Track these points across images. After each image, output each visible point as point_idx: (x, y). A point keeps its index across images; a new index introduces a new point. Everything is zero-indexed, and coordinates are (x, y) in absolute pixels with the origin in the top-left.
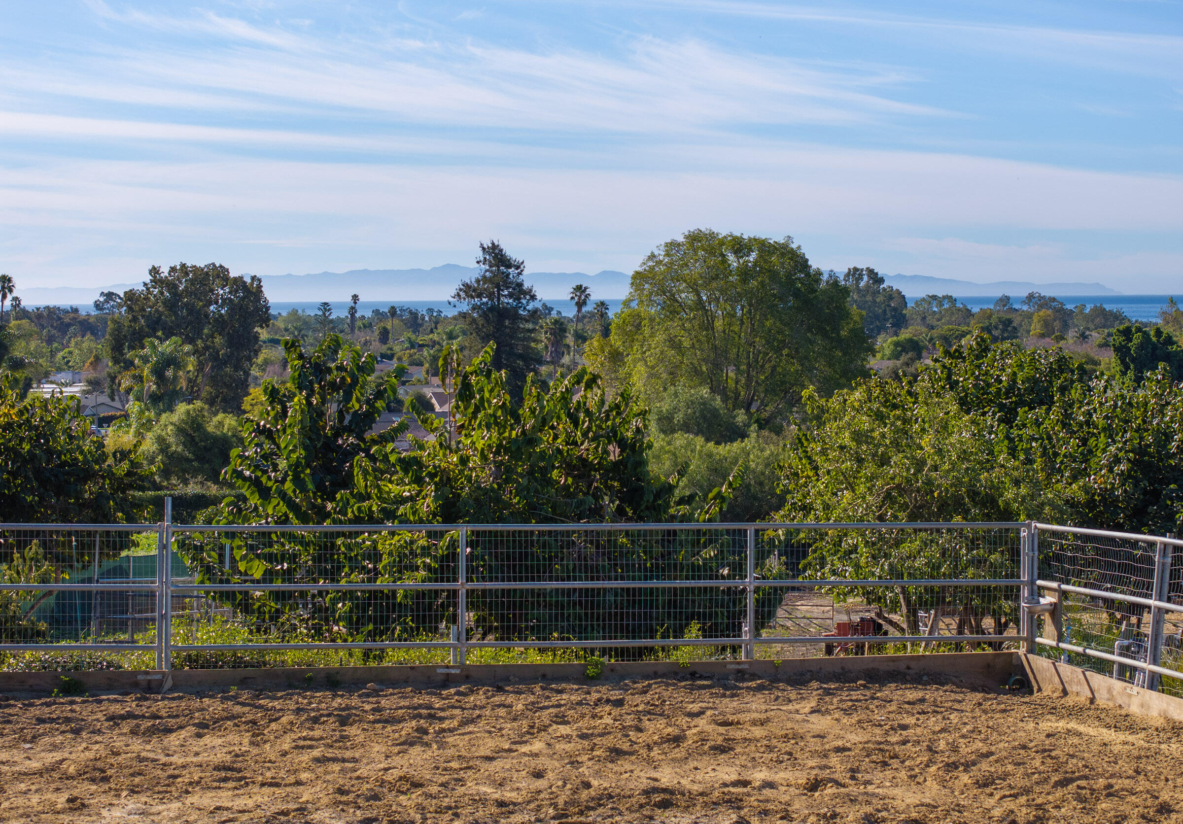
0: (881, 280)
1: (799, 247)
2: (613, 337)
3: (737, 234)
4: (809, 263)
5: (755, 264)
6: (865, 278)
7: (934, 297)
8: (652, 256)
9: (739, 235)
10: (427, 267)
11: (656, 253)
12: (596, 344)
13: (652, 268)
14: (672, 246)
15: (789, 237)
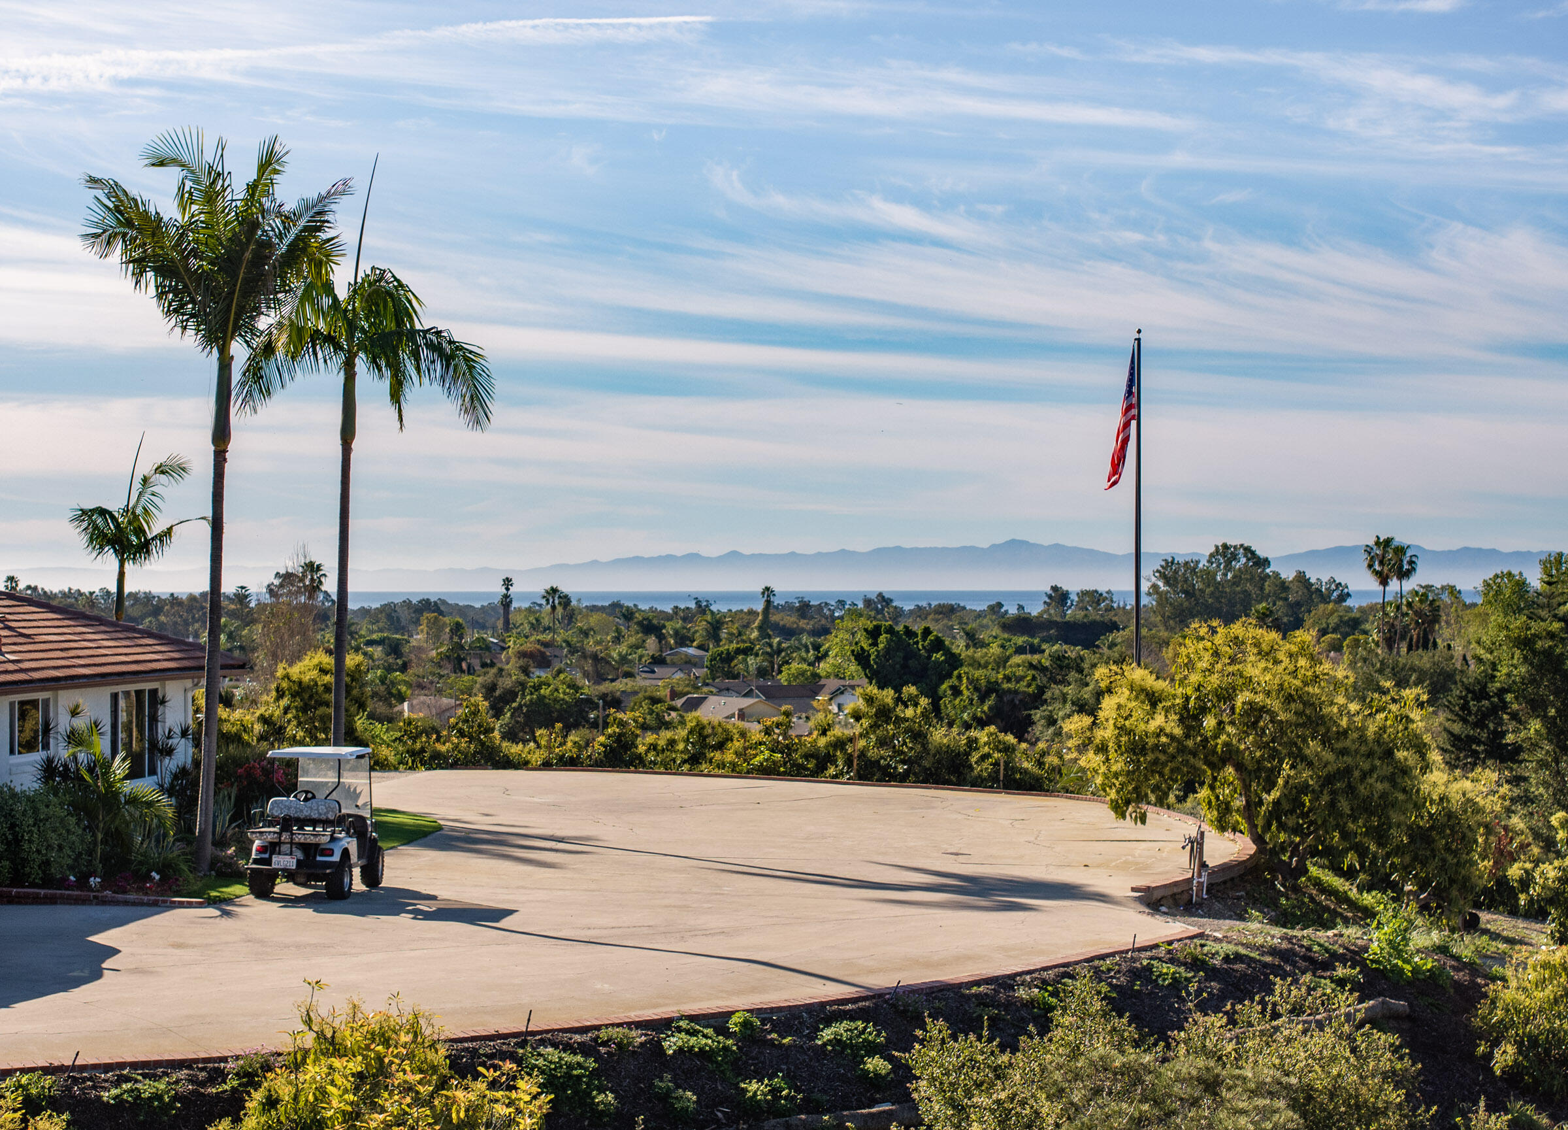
10: (985, 544)
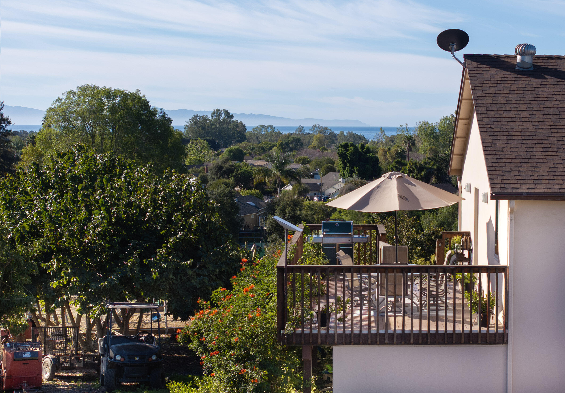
0: (232, 117)
1: (144, 96)
2: (37, 146)
3: (108, 87)
4: (149, 104)
5: (119, 104)
6: (223, 115)
7: (263, 126)
8: (59, 99)
9: (109, 88)
11: (61, 98)
12: (29, 149)
13: (59, 107)
14: (70, 93)
15: (138, 90)
